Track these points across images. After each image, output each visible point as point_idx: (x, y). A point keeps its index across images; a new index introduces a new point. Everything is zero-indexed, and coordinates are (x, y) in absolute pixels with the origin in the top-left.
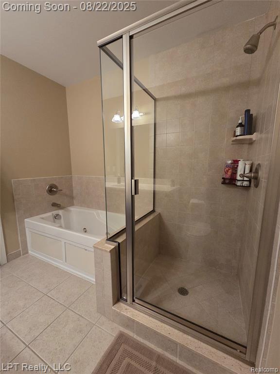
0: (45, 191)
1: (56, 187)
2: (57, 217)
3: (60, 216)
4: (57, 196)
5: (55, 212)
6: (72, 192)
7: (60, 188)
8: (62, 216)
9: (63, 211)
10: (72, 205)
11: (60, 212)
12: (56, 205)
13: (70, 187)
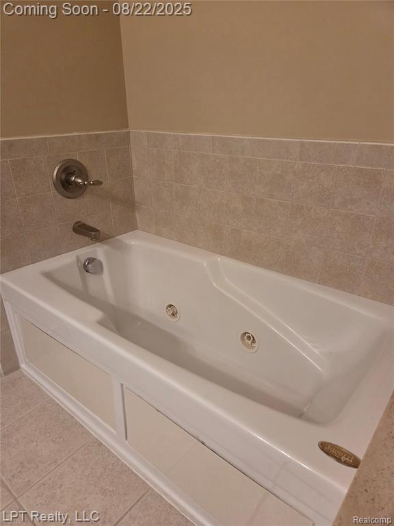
0: (51, 182)
1: (82, 172)
2: (89, 266)
3: (101, 263)
4: (87, 199)
5: (86, 252)
6: (131, 188)
7: (93, 177)
8: (104, 264)
9: (106, 247)
10: (131, 226)
11: (99, 251)
12: (86, 231)
13: (125, 171)
